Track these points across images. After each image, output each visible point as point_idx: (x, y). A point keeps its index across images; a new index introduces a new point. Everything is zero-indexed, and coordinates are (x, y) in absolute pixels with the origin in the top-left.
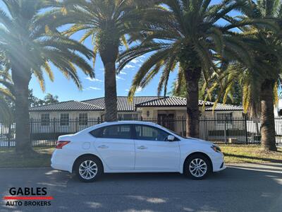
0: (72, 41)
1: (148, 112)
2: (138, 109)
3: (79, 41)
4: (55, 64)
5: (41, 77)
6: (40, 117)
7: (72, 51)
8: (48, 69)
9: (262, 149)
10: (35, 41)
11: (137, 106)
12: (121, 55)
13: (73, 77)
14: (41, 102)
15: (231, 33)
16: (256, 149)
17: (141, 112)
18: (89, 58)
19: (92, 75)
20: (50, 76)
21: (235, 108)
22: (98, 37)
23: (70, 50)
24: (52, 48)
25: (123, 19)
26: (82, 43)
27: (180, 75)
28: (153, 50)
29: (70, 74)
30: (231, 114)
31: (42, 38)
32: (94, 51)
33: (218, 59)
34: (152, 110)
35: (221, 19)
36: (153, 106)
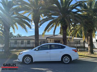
0: (24, 16)
1: (51, 40)
2: (47, 39)
3: (27, 16)
4: (18, 24)
5: (14, 28)
6: (14, 42)
7: (24, 20)
8: (16, 26)
9: (89, 53)
10: (12, 16)
11: (47, 38)
12: (40, 21)
13: (24, 28)
14: (15, 36)
15: (78, 14)
16: (87, 53)
17: (48, 40)
18: (30, 22)
19: (31, 28)
20: (17, 28)
21: (81, 39)
22: (33, 15)
23: (23, 19)
24: (17, 19)
25: (41, 9)
26: (28, 17)
27: (61, 28)
28: (51, 19)
29: (24, 27)
30: (80, 41)
31: (14, 16)
32: (31, 20)
33: (73, 22)
34: (52, 39)
35: (74, 9)
36: (52, 38)
